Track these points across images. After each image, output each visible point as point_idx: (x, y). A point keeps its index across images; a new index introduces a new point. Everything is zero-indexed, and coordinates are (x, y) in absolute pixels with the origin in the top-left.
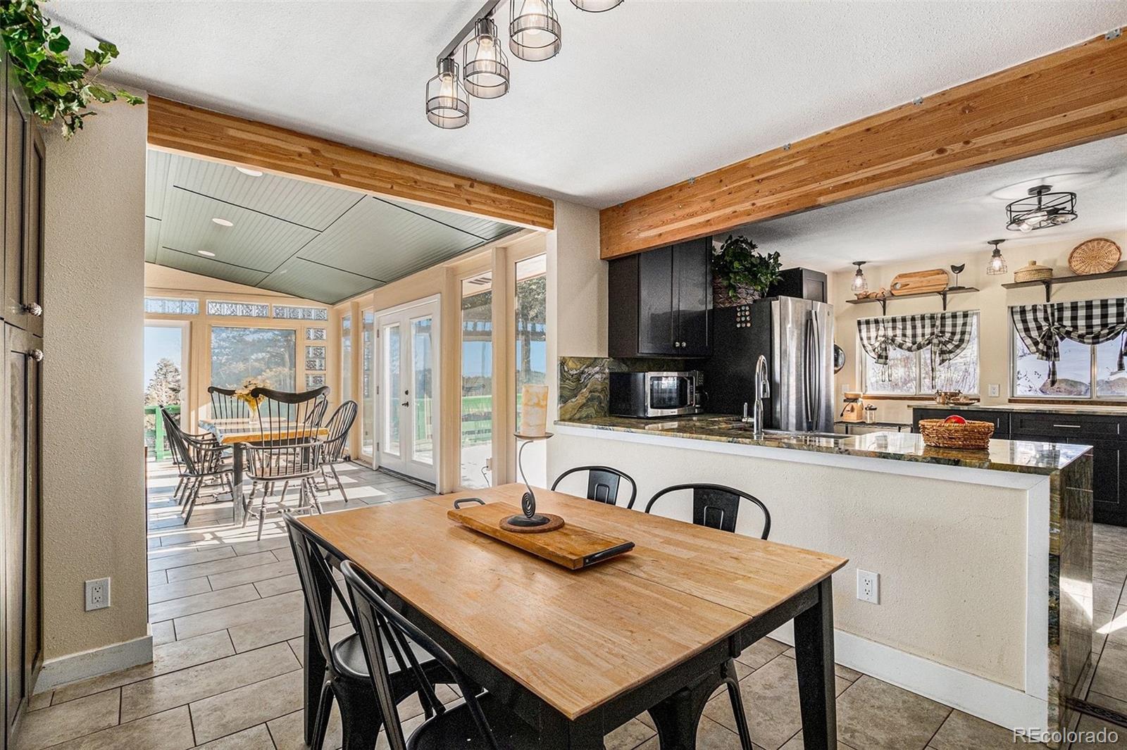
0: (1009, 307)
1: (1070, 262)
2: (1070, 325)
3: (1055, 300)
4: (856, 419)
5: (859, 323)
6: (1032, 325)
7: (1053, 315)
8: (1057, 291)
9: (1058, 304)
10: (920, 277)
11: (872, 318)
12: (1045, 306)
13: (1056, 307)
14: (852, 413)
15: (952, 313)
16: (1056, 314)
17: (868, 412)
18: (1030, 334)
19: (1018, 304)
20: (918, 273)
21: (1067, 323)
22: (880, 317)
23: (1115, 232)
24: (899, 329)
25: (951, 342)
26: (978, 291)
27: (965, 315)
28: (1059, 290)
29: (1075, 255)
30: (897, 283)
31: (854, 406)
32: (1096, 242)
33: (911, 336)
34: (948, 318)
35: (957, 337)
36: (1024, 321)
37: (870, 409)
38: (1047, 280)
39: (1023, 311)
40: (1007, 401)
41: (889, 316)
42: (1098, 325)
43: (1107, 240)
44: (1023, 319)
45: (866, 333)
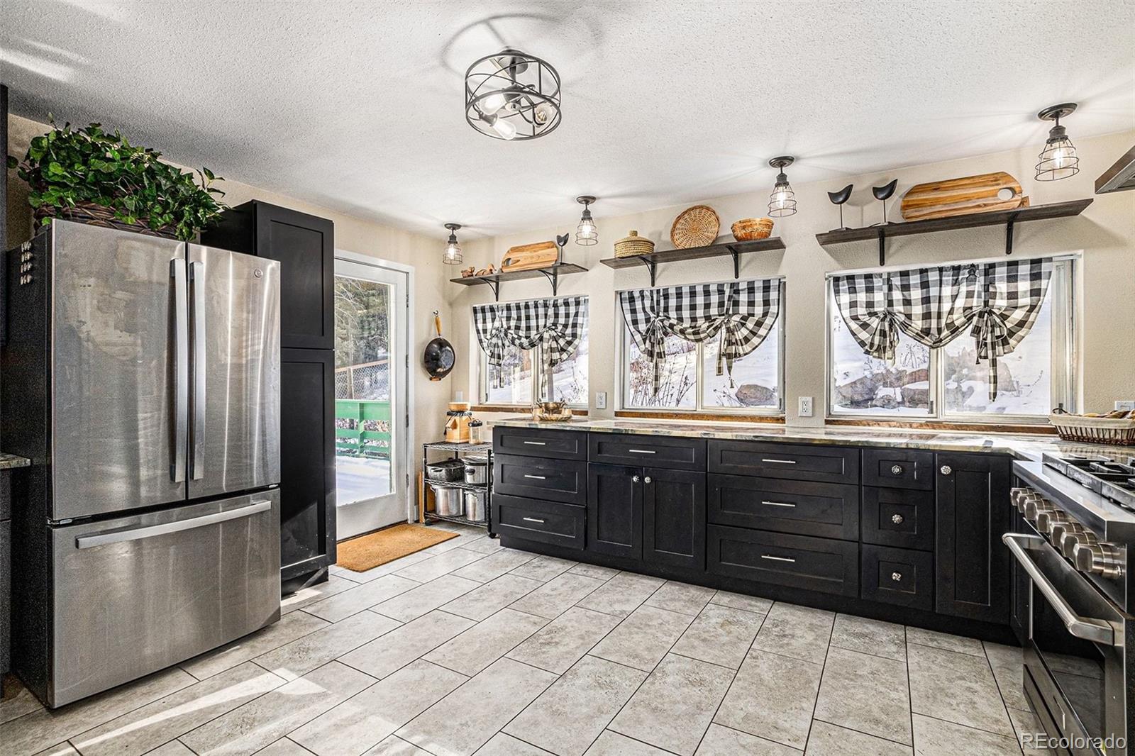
0: (616, 292)
1: (672, 235)
2: (675, 317)
3: (660, 284)
4: (458, 437)
5: (475, 311)
6: (641, 316)
7: (658, 302)
8: (662, 272)
9: (663, 289)
10: (531, 252)
11: (487, 305)
12: (652, 292)
13: (661, 294)
14: (455, 430)
15: (564, 300)
16: (662, 302)
17: (471, 428)
18: (638, 327)
19: (626, 288)
20: (529, 246)
21: (673, 314)
22: (495, 304)
23: (714, 198)
24: (514, 319)
25: (564, 338)
26: (587, 270)
27: (578, 303)
28: (664, 270)
29: (678, 226)
30: (509, 259)
31: (458, 422)
32: (698, 210)
33: (525, 329)
34: (561, 306)
35: (569, 331)
36: (633, 311)
37: (473, 425)
38: (650, 257)
39: (632, 299)
40: (614, 414)
41: (502, 302)
42: (702, 317)
43: (708, 209)
44: (632, 308)
45: (482, 325)
